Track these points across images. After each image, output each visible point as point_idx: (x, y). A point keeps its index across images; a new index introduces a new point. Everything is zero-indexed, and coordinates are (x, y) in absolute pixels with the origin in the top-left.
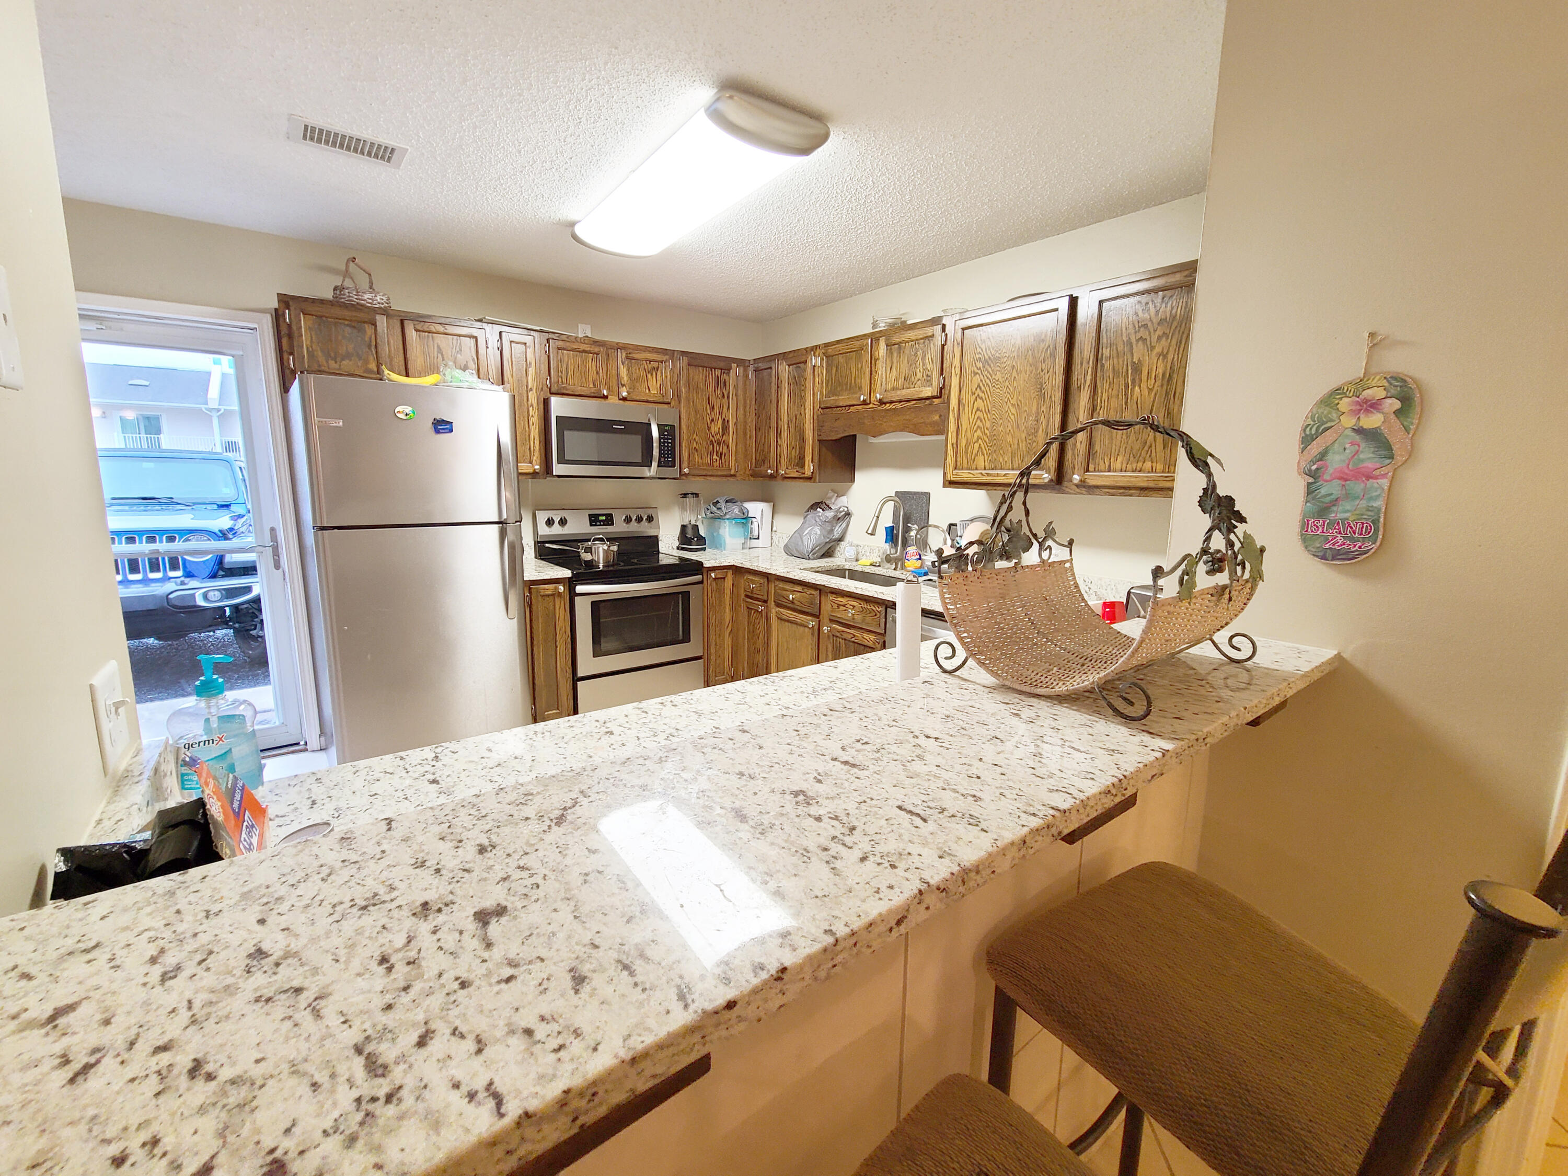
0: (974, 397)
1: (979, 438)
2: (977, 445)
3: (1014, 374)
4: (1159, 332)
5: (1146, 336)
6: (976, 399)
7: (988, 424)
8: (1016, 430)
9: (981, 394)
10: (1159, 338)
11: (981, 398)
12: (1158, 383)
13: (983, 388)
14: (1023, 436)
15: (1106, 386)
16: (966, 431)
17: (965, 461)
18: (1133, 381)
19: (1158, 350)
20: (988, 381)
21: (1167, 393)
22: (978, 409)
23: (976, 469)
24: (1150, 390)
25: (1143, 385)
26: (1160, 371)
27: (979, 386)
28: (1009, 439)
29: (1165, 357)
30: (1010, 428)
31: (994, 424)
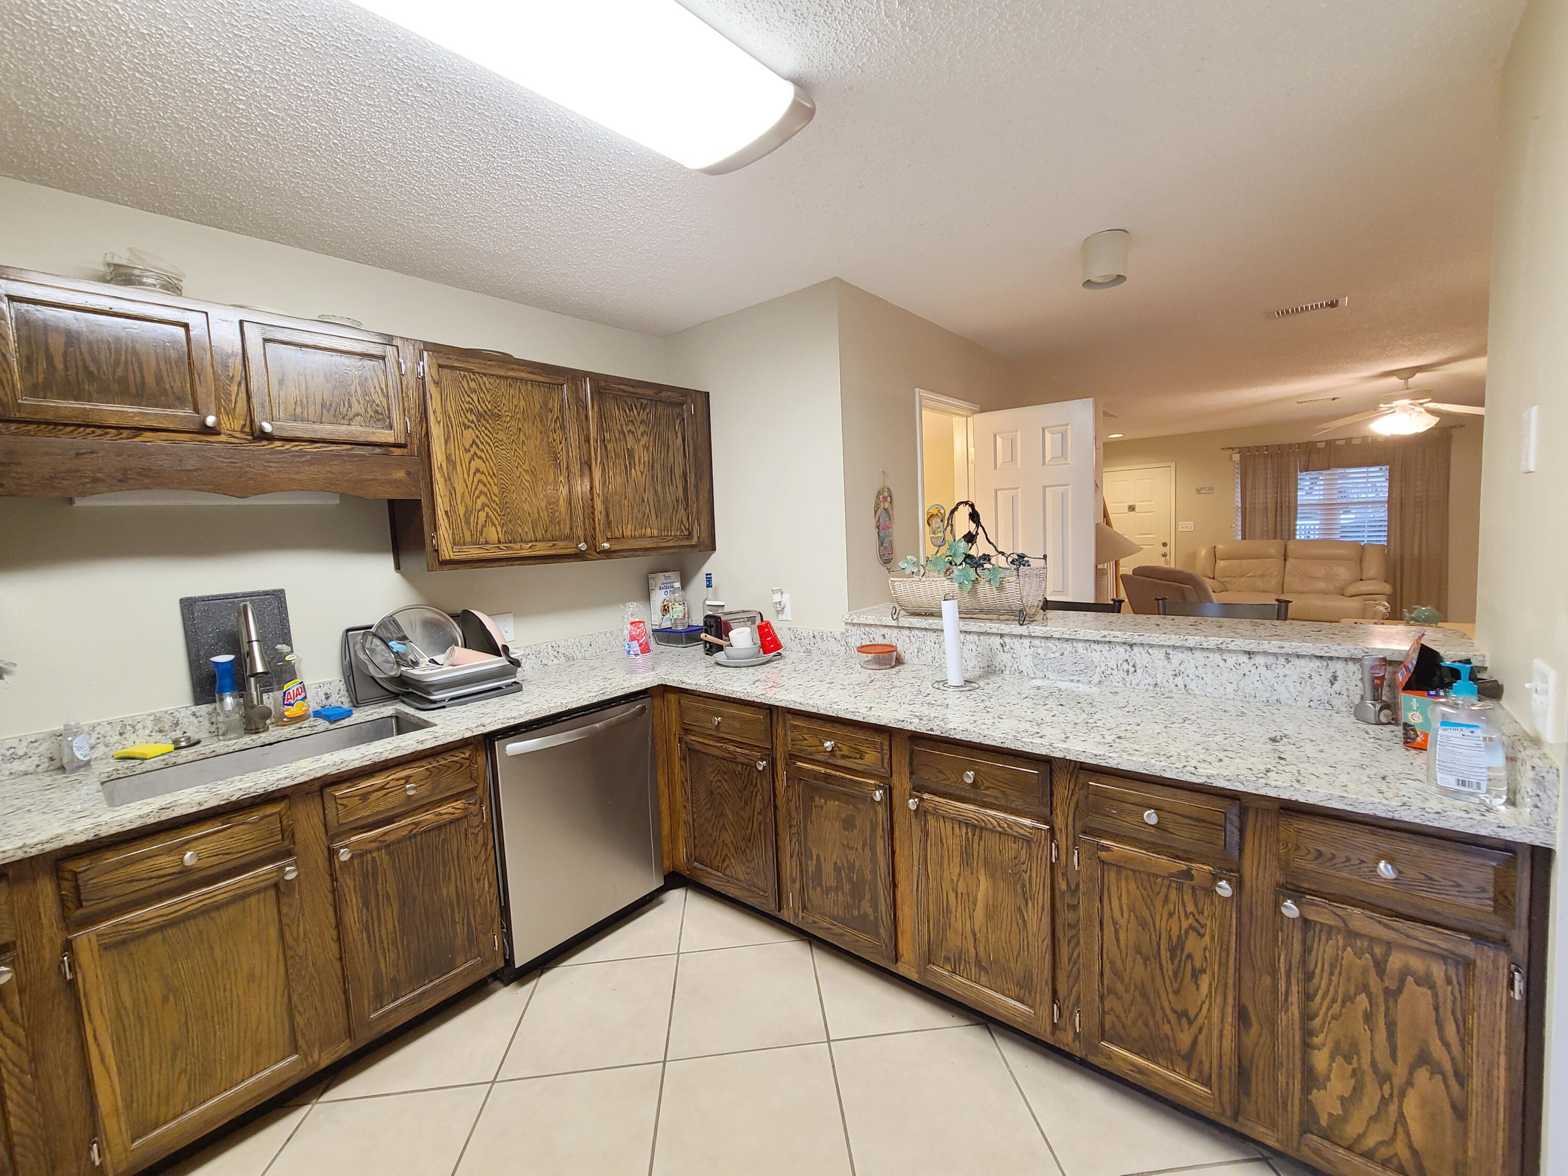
0: (469, 455)
1: (484, 505)
2: (482, 515)
3: (522, 437)
4: (642, 429)
5: (633, 430)
6: (472, 458)
7: (495, 489)
8: (534, 499)
9: (479, 453)
10: (642, 435)
11: (480, 458)
12: (646, 468)
13: (481, 446)
14: (543, 504)
15: (611, 465)
16: (463, 496)
17: (467, 534)
18: (630, 463)
19: (642, 442)
20: (486, 438)
21: (653, 477)
22: (477, 471)
23: (487, 543)
24: (642, 473)
25: (637, 468)
26: (646, 459)
27: (474, 442)
28: (526, 507)
29: (648, 449)
30: (525, 495)
31: (503, 490)
